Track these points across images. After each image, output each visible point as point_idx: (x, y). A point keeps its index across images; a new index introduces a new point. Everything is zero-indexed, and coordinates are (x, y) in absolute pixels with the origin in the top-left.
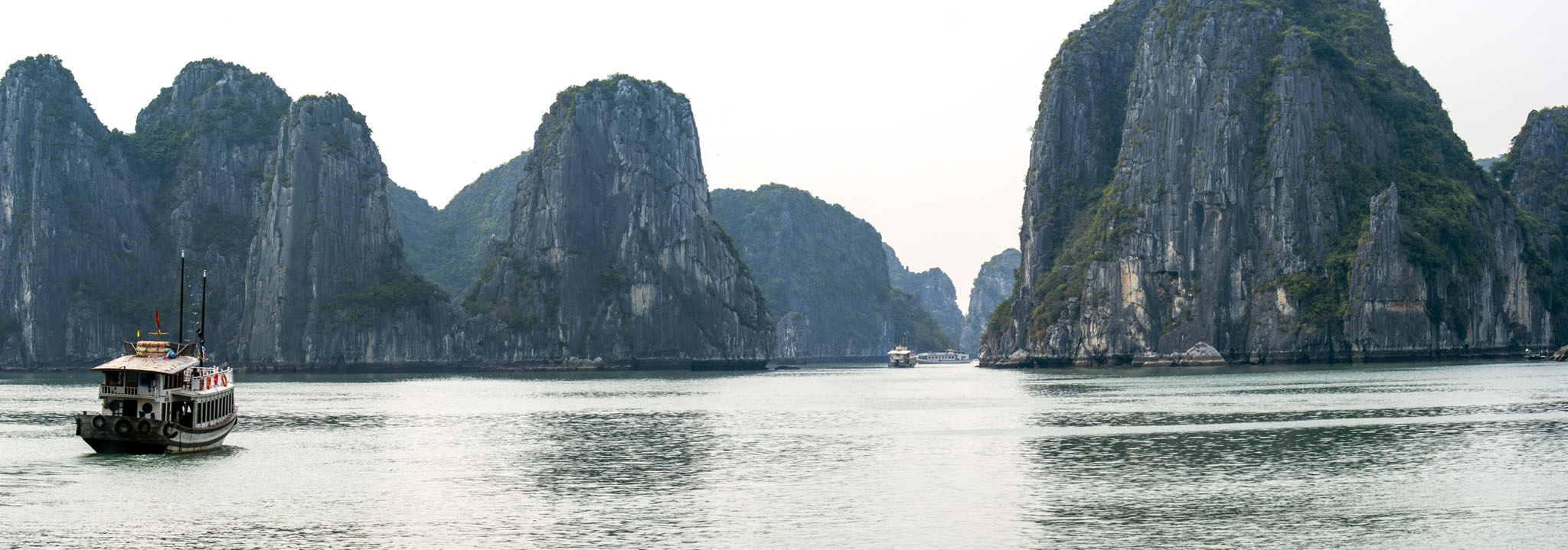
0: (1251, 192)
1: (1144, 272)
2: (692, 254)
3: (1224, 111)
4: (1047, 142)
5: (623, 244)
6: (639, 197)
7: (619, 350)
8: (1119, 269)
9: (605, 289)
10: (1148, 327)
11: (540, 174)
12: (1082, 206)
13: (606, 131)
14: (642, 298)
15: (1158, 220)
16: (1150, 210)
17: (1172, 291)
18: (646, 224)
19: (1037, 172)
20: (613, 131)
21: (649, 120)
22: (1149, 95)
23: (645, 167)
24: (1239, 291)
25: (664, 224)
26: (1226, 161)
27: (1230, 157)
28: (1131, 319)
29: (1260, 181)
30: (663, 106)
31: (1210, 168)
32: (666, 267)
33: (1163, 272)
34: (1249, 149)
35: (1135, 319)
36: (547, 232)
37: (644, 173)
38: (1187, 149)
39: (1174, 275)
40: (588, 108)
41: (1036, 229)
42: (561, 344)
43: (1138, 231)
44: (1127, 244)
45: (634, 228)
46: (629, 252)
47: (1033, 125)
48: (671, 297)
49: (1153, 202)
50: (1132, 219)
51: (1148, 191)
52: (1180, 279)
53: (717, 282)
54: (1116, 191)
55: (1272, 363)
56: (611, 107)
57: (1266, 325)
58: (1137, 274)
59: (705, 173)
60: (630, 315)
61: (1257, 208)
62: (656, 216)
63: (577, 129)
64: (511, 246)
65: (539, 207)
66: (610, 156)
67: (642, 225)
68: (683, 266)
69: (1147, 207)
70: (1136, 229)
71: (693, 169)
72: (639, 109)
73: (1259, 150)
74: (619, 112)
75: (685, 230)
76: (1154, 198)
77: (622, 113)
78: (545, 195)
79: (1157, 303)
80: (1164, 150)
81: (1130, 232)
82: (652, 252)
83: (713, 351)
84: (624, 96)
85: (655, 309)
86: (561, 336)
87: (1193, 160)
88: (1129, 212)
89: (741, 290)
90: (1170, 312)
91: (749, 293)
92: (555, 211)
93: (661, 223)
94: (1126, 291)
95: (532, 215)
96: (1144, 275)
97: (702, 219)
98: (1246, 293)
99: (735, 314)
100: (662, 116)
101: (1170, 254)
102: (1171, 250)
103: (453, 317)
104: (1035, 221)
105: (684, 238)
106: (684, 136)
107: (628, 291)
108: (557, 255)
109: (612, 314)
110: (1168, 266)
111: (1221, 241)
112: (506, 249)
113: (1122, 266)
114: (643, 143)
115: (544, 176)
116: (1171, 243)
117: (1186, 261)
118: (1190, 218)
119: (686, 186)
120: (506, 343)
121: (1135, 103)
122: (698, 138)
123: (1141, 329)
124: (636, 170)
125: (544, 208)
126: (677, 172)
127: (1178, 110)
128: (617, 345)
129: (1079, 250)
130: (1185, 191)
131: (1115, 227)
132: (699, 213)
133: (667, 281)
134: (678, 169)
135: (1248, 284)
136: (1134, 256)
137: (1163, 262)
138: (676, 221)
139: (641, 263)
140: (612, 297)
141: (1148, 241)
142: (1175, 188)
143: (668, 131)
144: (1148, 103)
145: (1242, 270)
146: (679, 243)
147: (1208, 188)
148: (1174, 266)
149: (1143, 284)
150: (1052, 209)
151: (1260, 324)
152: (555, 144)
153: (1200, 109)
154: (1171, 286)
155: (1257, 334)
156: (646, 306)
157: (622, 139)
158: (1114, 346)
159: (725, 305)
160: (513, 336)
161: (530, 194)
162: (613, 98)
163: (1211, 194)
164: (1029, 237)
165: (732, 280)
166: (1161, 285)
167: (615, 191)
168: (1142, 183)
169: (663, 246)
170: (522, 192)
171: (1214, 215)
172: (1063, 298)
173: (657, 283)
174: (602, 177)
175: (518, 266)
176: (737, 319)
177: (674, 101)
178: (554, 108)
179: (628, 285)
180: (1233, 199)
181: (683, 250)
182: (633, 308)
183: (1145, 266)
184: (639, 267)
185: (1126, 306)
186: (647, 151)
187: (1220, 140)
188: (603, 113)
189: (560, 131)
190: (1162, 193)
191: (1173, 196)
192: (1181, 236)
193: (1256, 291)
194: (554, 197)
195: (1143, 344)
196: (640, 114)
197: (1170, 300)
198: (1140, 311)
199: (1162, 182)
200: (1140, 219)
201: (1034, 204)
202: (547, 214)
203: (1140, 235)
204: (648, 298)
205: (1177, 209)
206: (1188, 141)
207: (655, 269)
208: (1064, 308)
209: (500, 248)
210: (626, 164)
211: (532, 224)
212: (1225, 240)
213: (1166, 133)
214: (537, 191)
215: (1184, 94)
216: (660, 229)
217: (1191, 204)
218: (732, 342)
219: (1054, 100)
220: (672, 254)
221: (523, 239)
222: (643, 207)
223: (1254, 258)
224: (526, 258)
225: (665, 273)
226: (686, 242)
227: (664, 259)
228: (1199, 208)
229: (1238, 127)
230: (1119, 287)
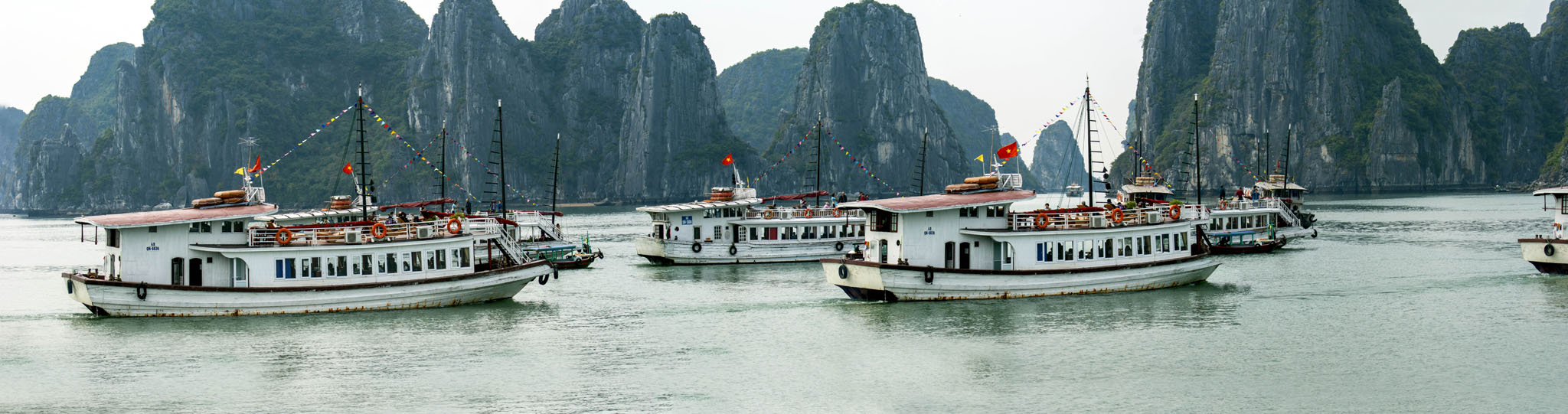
0: (1303, 82)
1: (1232, 134)
2: (917, 121)
3: (1285, 30)
4: (1157, 49)
5: (872, 115)
6: (882, 83)
7: (870, 187)
8: (1215, 132)
9: (860, 146)
10: (1234, 170)
11: (815, 67)
12: (1181, 91)
13: (859, 37)
14: (885, 151)
15: (1241, 100)
16: (1236, 94)
17: (1250, 147)
18: (887, 101)
19: (1151, 68)
20: (865, 36)
21: (888, 31)
22: (1233, 18)
23: (886, 63)
24: (1295, 146)
25: (899, 102)
26: (1287, 62)
27: (1290, 59)
28: (1224, 164)
29: (1309, 75)
30: (898, 22)
31: (1277, 66)
32: (900, 130)
33: (1244, 134)
34: (1301, 54)
35: (1226, 165)
36: (821, 107)
37: (885, 67)
38: (1261, 54)
39: (1252, 136)
40: (848, 23)
41: (1150, 106)
42: (831, 184)
43: (1228, 108)
44: (1220, 116)
45: (879, 104)
46: (876, 120)
47: (1144, 37)
48: (904, 151)
49: (1237, 89)
50: (1224, 100)
51: (1233, 81)
52: (1256, 139)
53: (934, 141)
54: (1211, 81)
55: (1318, 193)
56: (863, 22)
57: (1314, 169)
58: (1228, 135)
59: (926, 67)
60: (877, 163)
61: (1306, 93)
62: (893, 96)
63: (841, 36)
64: (795, 116)
65: (815, 90)
66: (863, 55)
67: (884, 102)
68: (911, 129)
69: (1234, 92)
70: (1227, 106)
71: (918, 64)
72: (882, 23)
73: (1308, 55)
74: (869, 25)
75: (913, 106)
76: (1238, 86)
77: (871, 26)
78: (819, 81)
79: (1240, 154)
80: (1244, 55)
81: (1223, 108)
82: (891, 120)
83: (932, 187)
84: (872, 14)
85: (893, 160)
86: (831, 178)
87: (1265, 62)
88: (1222, 95)
89: (950, 146)
90: (1249, 160)
91: (955, 148)
92: (826, 93)
93: (897, 100)
94: (1219, 147)
95: (810, 95)
96: (1231, 135)
97: (924, 98)
98: (1299, 148)
99: (946, 162)
100: (897, 28)
101: (1249, 123)
102: (1249, 119)
103: (760, 164)
104: (1150, 101)
105: (912, 111)
106: (912, 41)
107: (876, 147)
108: (828, 123)
109: (865, 163)
110: (1247, 130)
111: (1284, 114)
112: (792, 119)
113: (1217, 130)
114: (885, 46)
115: (818, 69)
116: (1250, 116)
117: (1260, 128)
118: (1262, 99)
119: (914, 76)
120: (795, 183)
121: (1224, 23)
122: (921, 43)
123: (1230, 171)
124: (881, 64)
125: (818, 91)
126: (907, 66)
127: (1253, 29)
128: (869, 184)
129: (1184, 120)
130: (1259, 81)
131: (1212, 105)
132: (922, 94)
133: (900, 140)
134: (908, 64)
135: (1301, 142)
136: (1225, 124)
137: (1244, 127)
138: (907, 100)
139: (884, 128)
140: (865, 151)
141: (1234, 114)
142: (1252, 80)
143: (902, 39)
144: (1233, 24)
145: (1297, 133)
146: (908, 114)
147: (1276, 79)
148: (1252, 131)
149: (1232, 142)
150: (1161, 93)
151: (1310, 168)
152: (825, 47)
153: (1268, 28)
154: (1249, 143)
155: (1308, 174)
156: (888, 157)
157: (871, 43)
158: (1212, 182)
159: (940, 156)
160: (799, 178)
161: (808, 81)
162: (864, 15)
163: (1277, 83)
164: (1146, 112)
165: (944, 139)
166: (1243, 143)
167: (866, 79)
168: (1230, 76)
169: (898, 116)
170: (802, 80)
171: (1280, 97)
172: (1175, 151)
173: (895, 142)
174: (857, 69)
175: (801, 131)
176: (947, 165)
177: (905, 18)
178: (823, 22)
179: (876, 143)
180: (1291, 87)
181: (911, 119)
182: (879, 159)
183: (1232, 130)
184: (883, 131)
185: (1219, 156)
186: (887, 51)
187: (1283, 49)
188: (857, 26)
189: (829, 38)
190: (1244, 83)
191: (1251, 84)
192: (1257, 111)
193: (1306, 147)
194: (825, 83)
195: (1231, 181)
196: (882, 27)
197: (1249, 152)
198: (1229, 159)
199: (1243, 75)
200: (1229, 100)
201: (1149, 89)
202: (821, 95)
203: (1229, 110)
204: (889, 151)
205: (1253, 93)
206: (1260, 49)
207: (893, 132)
208: (1176, 158)
209: (787, 117)
210: (874, 61)
211: (810, 101)
212: (1286, 113)
213: (1245, 43)
214: (813, 79)
215: (1258, 18)
216: (896, 105)
217: (1263, 90)
218: (944, 181)
219: (1162, 21)
220: (904, 121)
221: (804, 112)
222: (885, 89)
223: (1305, 126)
224: (806, 125)
225: (899, 135)
226: (914, 114)
227: (899, 125)
228: (1268, 92)
229: (1294, 40)
230: (1215, 143)
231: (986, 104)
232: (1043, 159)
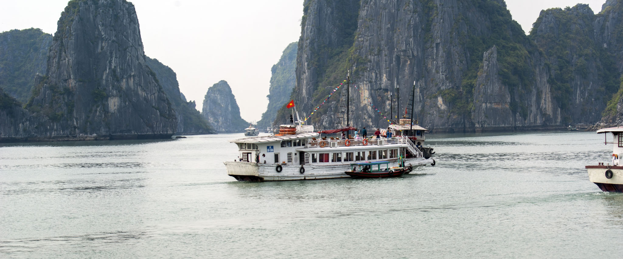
0: (424, 50)
1: (371, 89)
2: (137, 81)
3: (410, 11)
4: (313, 26)
5: (104, 77)
6: (111, 53)
7: (103, 130)
8: (359, 87)
9: (96, 99)
10: (373, 116)
11: (62, 42)
12: (331, 57)
13: (94, 20)
14: (113, 104)
15: (378, 64)
16: (374, 59)
17: (385, 98)
18: (115, 67)
19: (308, 41)
20: (99, 20)
21: (115, 15)
22: (372, 3)
23: (114, 38)
24: (418, 98)
25: (123, 67)
26: (412, 35)
27: (414, 33)
28: (365, 112)
29: (428, 45)
30: (122, 8)
31: (404, 38)
32: (124, 88)
33: (380, 89)
34: (422, 29)
35: (367, 112)
36: (67, 71)
37: (113, 41)
38: (392, 29)
39: (386, 90)
40: (86, 9)
41: (309, 69)
42: (75, 128)
43: (368, 69)
44: (363, 76)
45: (109, 69)
46: (107, 81)
47: (301, 18)
48: (127, 103)
49: (375, 55)
50: (365, 63)
51: (373, 50)
52: (389, 92)
53: (149, 96)
54: (356, 50)
55: (436, 133)
56: (97, 8)
57: (433, 115)
58: (368, 90)
59: (142, 41)
60: (108, 112)
61: (427, 58)
62: (119, 63)
63: (81, 19)
64: (48, 78)
65: (62, 59)
66: (97, 33)
67: (113, 67)
68: (132, 87)
69: (372, 57)
70: (367, 68)
71: (137, 40)
72: (111, 10)
73: (428, 29)
74: (101, 11)
75: (133, 70)
76: (376, 53)
77: (103, 12)
78: (65, 52)
79: (377, 104)
80: (380, 30)
81: (365, 69)
82: (118, 81)
83: (148, 130)
84: (103, 3)
85: (120, 110)
86: (75, 123)
87: (395, 35)
88: (364, 60)
89: (161, 99)
90: (384, 108)
91: (164, 101)
92: (71, 61)
93: (122, 66)
94: (362, 98)
95: (58, 63)
96: (371, 90)
97: (141, 64)
98: (422, 99)
99: (158, 111)
100: (121, 13)
101: (384, 80)
102: (384, 78)
103: (24, 114)
104: (308, 65)
105: (133, 74)
106: (132, 23)
107: (107, 100)
108: (72, 83)
109: (99, 112)
110: (383, 86)
111: (410, 74)
112: (45, 80)
113: (360, 86)
114: (113, 26)
115: (64, 43)
116: (385, 75)
117: (392, 84)
118: (394, 63)
119: (134, 48)
120: (48, 127)
121: (365, 7)
122: (139, 24)
123: (370, 117)
124: (110, 40)
125: (65, 59)
126: (129, 41)
127: (387, 10)
128: (102, 127)
129: (335, 78)
130: (391, 50)
131: (356, 67)
132: (140, 61)
133: (124, 95)
134: (130, 40)
135: (423, 95)
136: (366, 81)
137: (380, 84)
138: (129, 66)
139: (113, 86)
140: (99, 103)
141: (373, 74)
142: (386, 48)
143: (125, 21)
144: (371, 7)
145: (420, 88)
146: (130, 76)
147: (404, 48)
148: (387, 86)
149: (371, 95)
150: (316, 59)
151: (430, 114)
152: (70, 27)
153: (398, 10)
154: (384, 96)
155: (428, 118)
156: (116, 108)
157: (103, 24)
158: (357, 125)
159: (153, 107)
160: (52, 124)
161: (57, 52)
162: (97, 4)
163: (405, 51)
164: (305, 73)
165: (156, 95)
166: (379, 95)
167: (99, 50)
168: (370, 46)
169: (123, 78)
170: (53, 51)
171: (407, 61)
172: (328, 102)
173: (121, 96)
174: (93, 43)
175: (53, 89)
176: (159, 114)
177: (127, 6)
178: (67, 9)
179: (107, 98)
180: (415, 53)
181: (132, 80)
182: (110, 109)
183: (372, 86)
184: (112, 89)
185: (362, 105)
186: (115, 30)
187: (409, 25)
188: (93, 11)
189: (72, 21)
190: (380, 51)
191: (385, 52)
192: (390, 72)
193: (427, 98)
194: (70, 54)
195: (371, 124)
196: (111, 12)
197: (384, 102)
198: (369, 108)
199: (380, 45)
200: (369, 64)
201: (308, 56)
202: (67, 62)
203: (369, 71)
204: (116, 104)
205: (387, 59)
206: (392, 26)
207: (119, 89)
208: (330, 107)
209: (41, 79)
210: (105, 37)
211: (59, 67)
212: (411, 73)
213: (381, 22)
214: (61, 50)
215: (390, 3)
216: (121, 69)
217: (394, 56)
218: (156, 125)
219: (316, 6)
220: (127, 82)
221: (54, 75)
222: (113, 58)
223: (426, 82)
224: (56, 84)
225: (124, 92)
226: (134, 76)
227: (124, 84)
228: (398, 58)
229: (417, 18)
230: (359, 96)
231: (170, 69)
232: (210, 109)
